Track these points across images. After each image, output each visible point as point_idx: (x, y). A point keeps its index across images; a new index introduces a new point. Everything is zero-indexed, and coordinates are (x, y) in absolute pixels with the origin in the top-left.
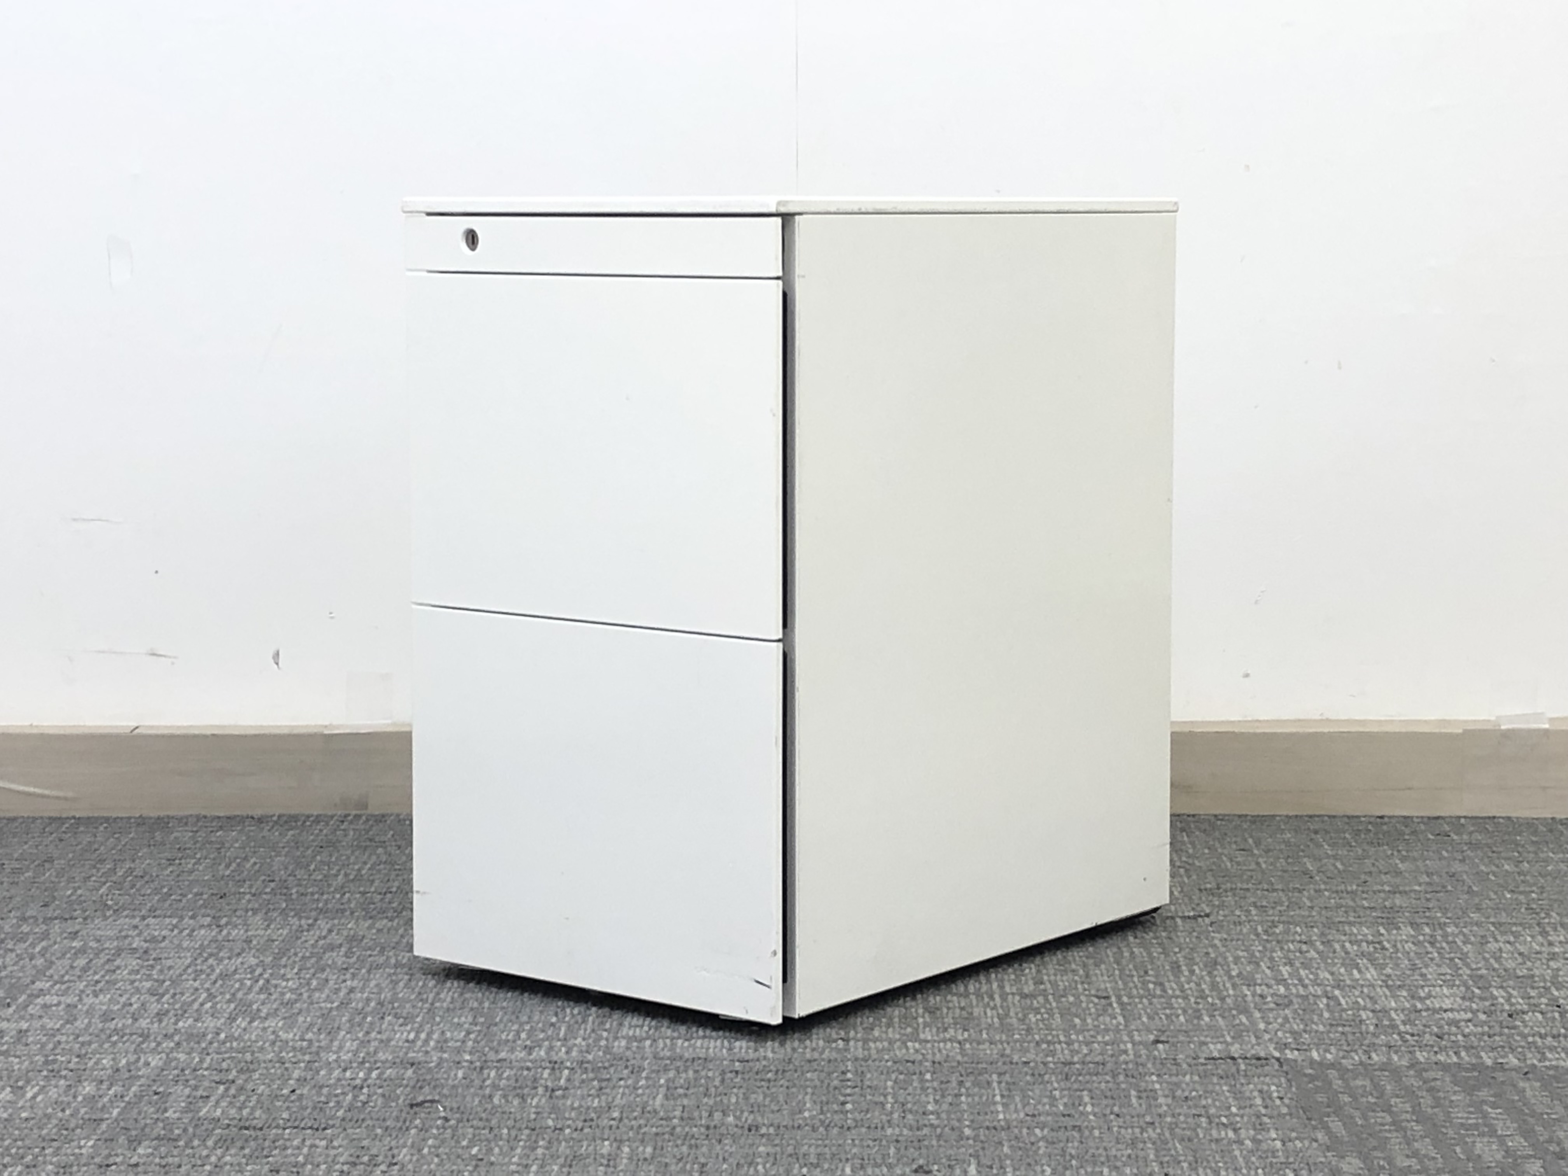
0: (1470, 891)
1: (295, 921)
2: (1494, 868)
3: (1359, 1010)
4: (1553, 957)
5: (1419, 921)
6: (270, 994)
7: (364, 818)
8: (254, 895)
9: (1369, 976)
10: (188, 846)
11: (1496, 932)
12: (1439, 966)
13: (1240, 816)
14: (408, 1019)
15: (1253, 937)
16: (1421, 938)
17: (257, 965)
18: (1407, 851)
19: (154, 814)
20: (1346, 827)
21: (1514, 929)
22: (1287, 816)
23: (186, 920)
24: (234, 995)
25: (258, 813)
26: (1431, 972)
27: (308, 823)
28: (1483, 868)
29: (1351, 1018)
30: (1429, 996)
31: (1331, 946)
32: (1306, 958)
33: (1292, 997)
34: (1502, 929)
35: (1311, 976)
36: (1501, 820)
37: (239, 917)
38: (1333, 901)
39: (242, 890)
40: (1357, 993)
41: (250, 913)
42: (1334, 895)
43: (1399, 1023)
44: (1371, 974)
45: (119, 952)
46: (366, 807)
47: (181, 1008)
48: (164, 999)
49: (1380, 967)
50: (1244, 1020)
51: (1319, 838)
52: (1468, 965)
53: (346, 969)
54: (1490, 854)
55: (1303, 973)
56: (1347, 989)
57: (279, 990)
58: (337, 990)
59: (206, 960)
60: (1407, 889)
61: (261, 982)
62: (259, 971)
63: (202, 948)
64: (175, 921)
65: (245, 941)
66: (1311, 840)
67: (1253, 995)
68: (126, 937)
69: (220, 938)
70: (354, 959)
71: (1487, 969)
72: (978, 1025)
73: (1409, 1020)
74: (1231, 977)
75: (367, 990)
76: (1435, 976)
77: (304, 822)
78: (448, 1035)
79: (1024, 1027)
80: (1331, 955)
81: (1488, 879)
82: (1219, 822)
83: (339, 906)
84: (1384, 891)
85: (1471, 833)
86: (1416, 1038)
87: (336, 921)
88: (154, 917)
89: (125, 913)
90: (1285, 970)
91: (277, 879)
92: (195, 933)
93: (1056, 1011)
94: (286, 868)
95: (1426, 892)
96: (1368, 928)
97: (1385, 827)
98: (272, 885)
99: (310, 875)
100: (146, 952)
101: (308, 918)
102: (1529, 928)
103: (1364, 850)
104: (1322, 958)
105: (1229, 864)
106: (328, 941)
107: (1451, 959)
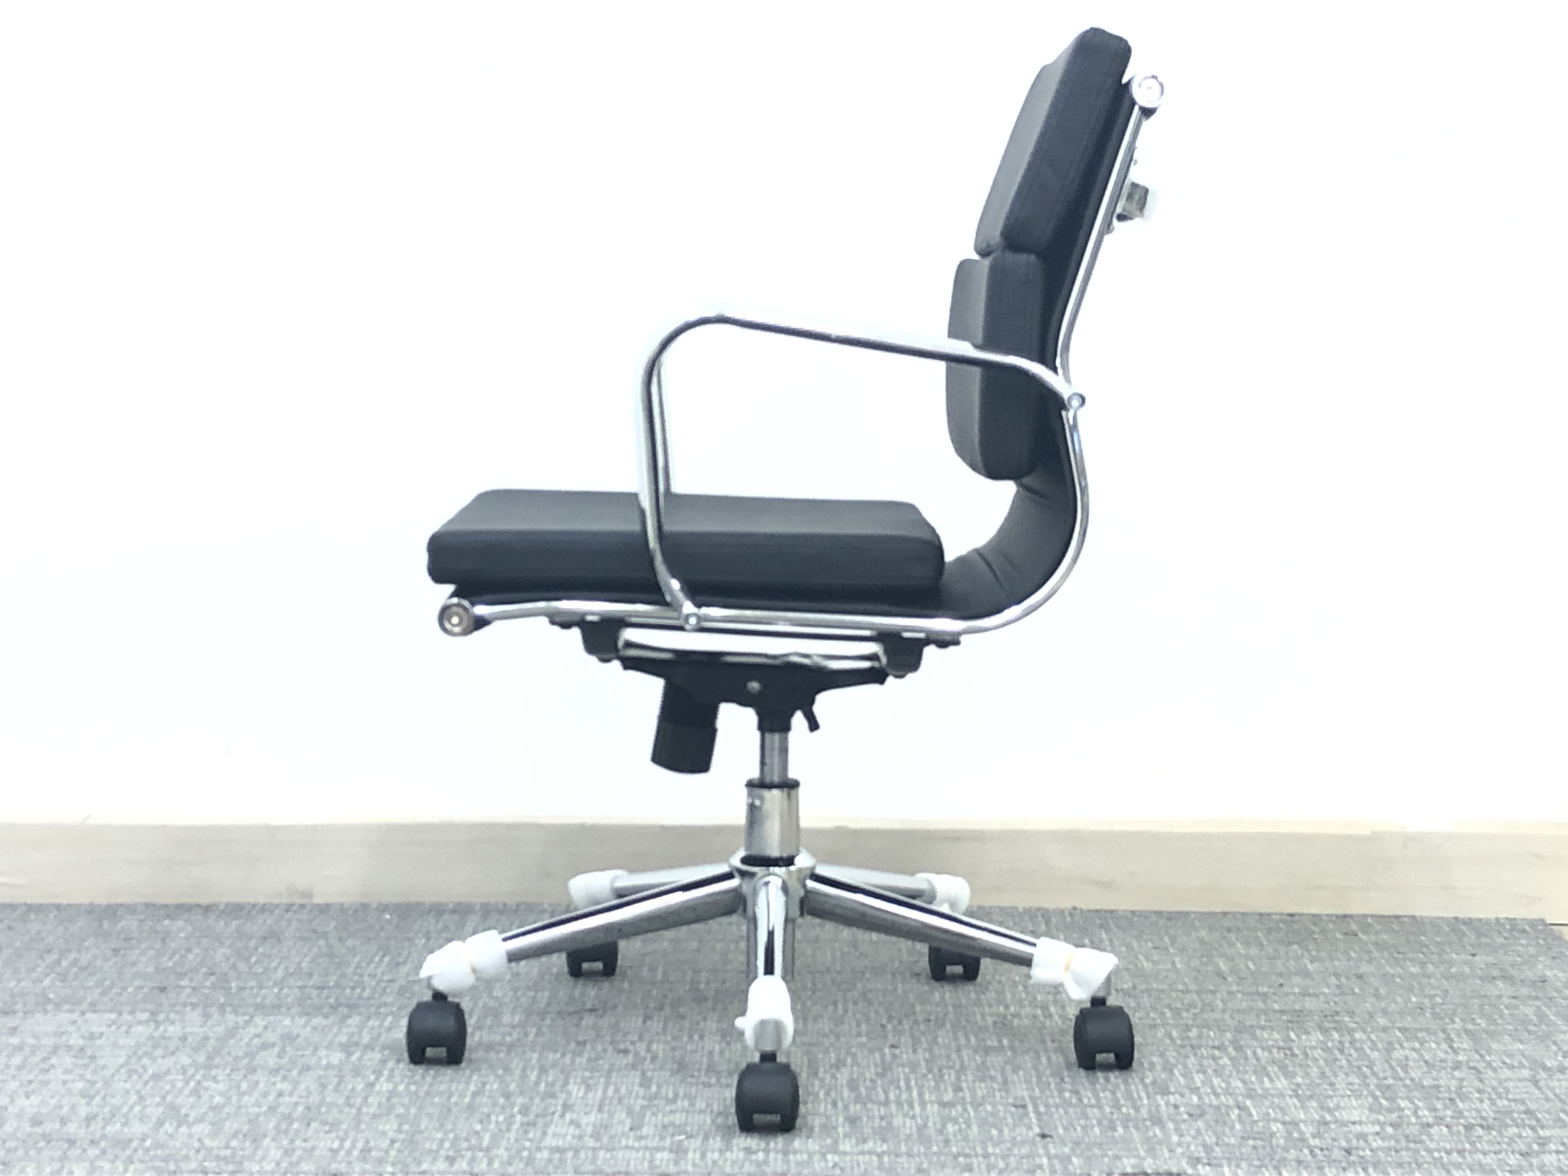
0: (1377, 995)
1: (230, 1018)
2: (1400, 970)
3: (1269, 1121)
4: (1457, 1066)
5: (1327, 1025)
6: (199, 1097)
7: (308, 908)
8: (194, 989)
9: (1279, 1086)
10: (133, 935)
11: (1403, 1039)
12: (1347, 1075)
13: (1156, 912)
14: (334, 1126)
15: (1167, 1041)
16: (1330, 1044)
17: (190, 1066)
18: (1318, 952)
19: (103, 901)
20: (1259, 925)
21: (1420, 1035)
22: (1202, 914)
23: (126, 1017)
24: (164, 1098)
25: (204, 901)
26: (1340, 1081)
27: (253, 913)
28: (1388, 968)
29: (1261, 1130)
30: (1338, 1107)
31: (1243, 1051)
32: (1218, 1064)
33: (1204, 1107)
34: (1407, 1034)
35: (1223, 1085)
36: (1406, 920)
37: (177, 1013)
38: (1244, 1004)
39: (182, 983)
40: (1267, 1103)
41: (188, 1009)
42: (1245, 997)
43: (1308, 1135)
44: (1282, 1083)
45: (55, 1049)
46: (311, 896)
47: (111, 1111)
48: (94, 1102)
49: (1290, 1076)
50: (1158, 1131)
51: (1232, 937)
52: (1376, 1075)
53: (277, 1071)
54: (1395, 955)
55: (1216, 1081)
56: (1258, 1098)
57: (209, 1093)
58: (265, 1095)
59: (140, 1058)
60: (1316, 991)
61: (192, 1084)
62: (191, 1071)
63: (138, 1045)
64: (113, 1016)
65: (180, 1039)
66: (1225, 938)
67: (1167, 1104)
68: (63, 1033)
69: (156, 1035)
70: (285, 1060)
71: (1394, 1078)
72: (897, 1136)
73: (1319, 1133)
74: (1145, 1086)
75: (296, 1094)
76: (1344, 1086)
77: (250, 911)
78: (372, 1144)
79: (941, 1138)
80: (1242, 1061)
81: (1394, 981)
82: (1136, 919)
83: (276, 1002)
84: (1294, 993)
85: (1377, 933)
86: (1326, 1152)
87: (272, 1018)
88: (95, 1011)
89: (66, 1007)
90: (1198, 1079)
91: (218, 971)
92: (133, 1029)
93: (972, 1121)
94: (228, 959)
95: (1335, 995)
96: (1278, 1033)
97: (1295, 926)
98: (213, 978)
99: (250, 968)
100: (82, 1049)
101: (245, 1015)
102: (1435, 1034)
103: (1275, 950)
104: (1234, 1066)
105: (1145, 964)
106: (262, 1040)
107: (1359, 1068)
